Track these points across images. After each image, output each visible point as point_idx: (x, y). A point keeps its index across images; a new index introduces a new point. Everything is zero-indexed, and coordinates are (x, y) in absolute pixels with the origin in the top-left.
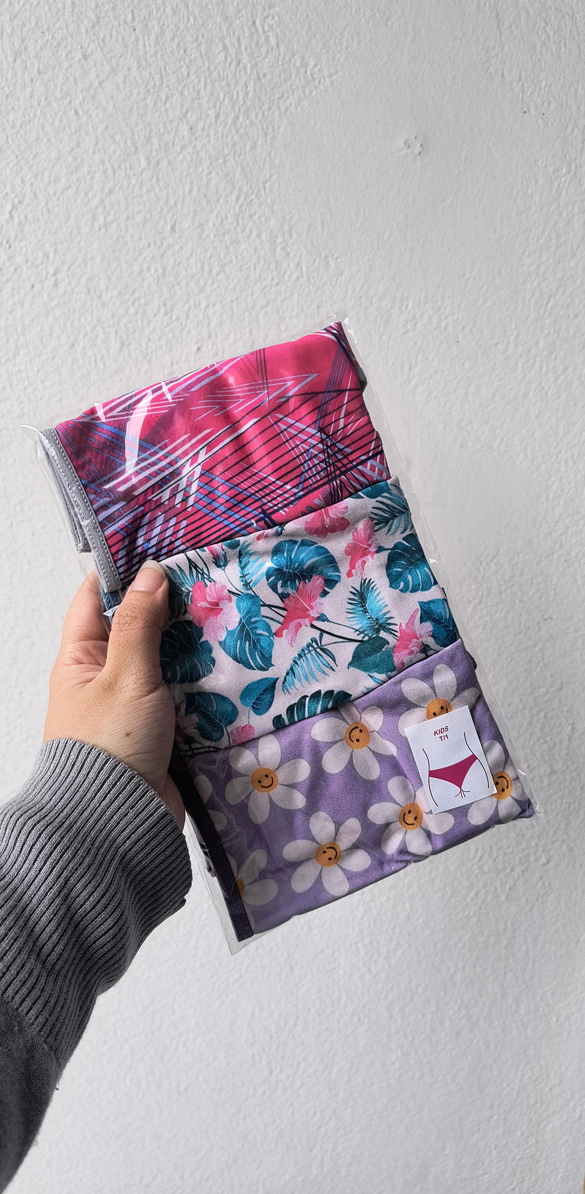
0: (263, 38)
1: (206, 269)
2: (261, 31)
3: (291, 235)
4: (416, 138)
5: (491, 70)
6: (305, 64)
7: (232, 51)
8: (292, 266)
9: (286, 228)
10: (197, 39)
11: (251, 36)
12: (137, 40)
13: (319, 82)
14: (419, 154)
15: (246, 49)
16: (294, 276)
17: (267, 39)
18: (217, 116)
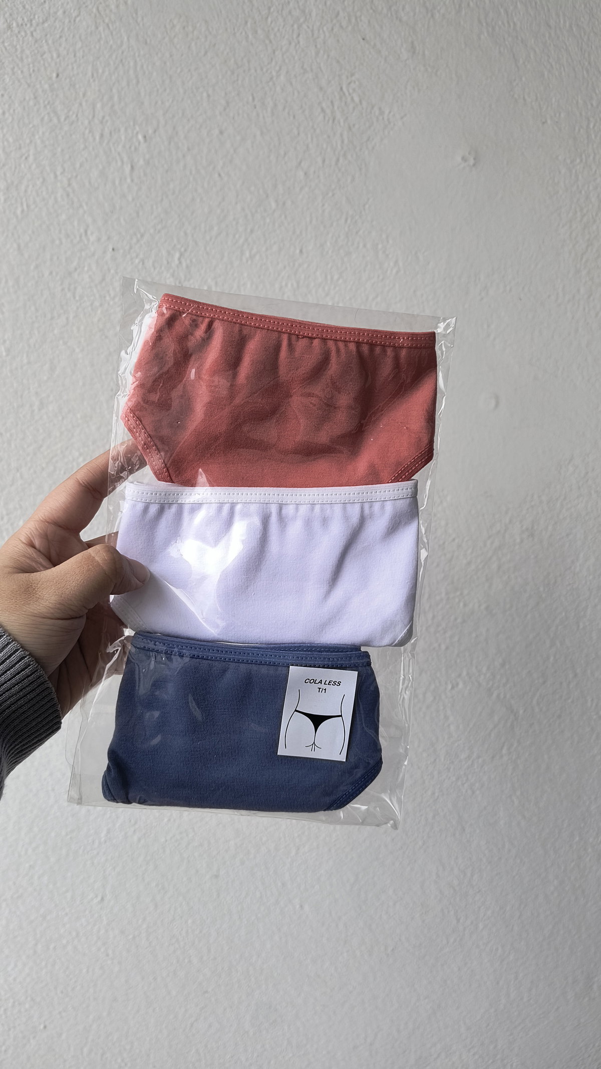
0: (349, 99)
1: (329, 277)
2: (347, 94)
3: (388, 242)
4: (469, 153)
5: (516, 96)
6: (382, 112)
7: (328, 111)
8: (392, 264)
9: (384, 236)
10: (302, 107)
11: (341, 98)
12: (258, 115)
13: (394, 125)
14: (474, 165)
15: (338, 108)
16: (394, 271)
17: (352, 99)
18: (324, 161)
